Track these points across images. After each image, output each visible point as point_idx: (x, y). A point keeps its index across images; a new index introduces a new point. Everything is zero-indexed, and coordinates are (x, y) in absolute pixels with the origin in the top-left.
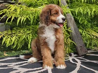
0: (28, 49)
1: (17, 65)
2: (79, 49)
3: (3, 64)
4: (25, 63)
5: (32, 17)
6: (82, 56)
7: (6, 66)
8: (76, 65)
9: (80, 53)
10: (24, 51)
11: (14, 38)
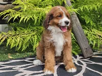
0: (32, 51)
1: (22, 67)
2: (84, 51)
3: (8, 67)
4: (30, 65)
5: (36, 18)
6: (88, 58)
7: (11, 69)
8: (82, 67)
9: (86, 55)
10: (28, 53)
11: (18, 39)
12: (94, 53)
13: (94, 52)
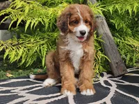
0: (41, 67)
1: (24, 90)
2: (114, 66)
3: (5, 89)
4: (36, 87)
5: (47, 21)
6: (119, 76)
7: (9, 91)
8: (109, 89)
9: (116, 72)
10: (35, 70)
11: (21, 50)
12: (128, 70)
13: (128, 68)
